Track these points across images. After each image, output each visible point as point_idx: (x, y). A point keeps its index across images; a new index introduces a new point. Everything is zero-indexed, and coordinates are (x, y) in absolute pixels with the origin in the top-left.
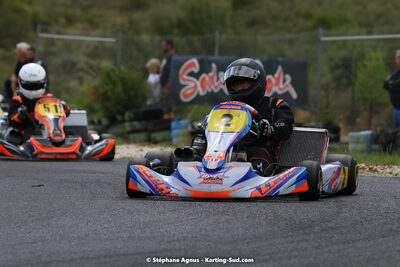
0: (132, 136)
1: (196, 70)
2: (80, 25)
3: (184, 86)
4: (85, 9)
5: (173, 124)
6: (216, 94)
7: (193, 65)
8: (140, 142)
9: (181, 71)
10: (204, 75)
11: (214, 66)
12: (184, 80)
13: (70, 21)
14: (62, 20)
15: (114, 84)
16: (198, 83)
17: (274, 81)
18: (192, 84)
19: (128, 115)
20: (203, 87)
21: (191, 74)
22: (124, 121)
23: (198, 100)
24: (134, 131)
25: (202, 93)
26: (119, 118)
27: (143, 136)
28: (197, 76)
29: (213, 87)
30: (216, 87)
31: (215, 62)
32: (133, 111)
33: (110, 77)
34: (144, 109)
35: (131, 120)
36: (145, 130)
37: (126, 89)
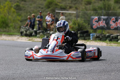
1: (97, 20)
2: (73, 9)
3: (94, 25)
5: (91, 35)
6: (103, 27)
7: (96, 19)
10: (99, 22)
11: (102, 19)
12: (94, 23)
13: (71, 7)
14: (68, 7)
15: (75, 24)
16: (98, 24)
18: (96, 24)
21: (96, 21)
22: (78, 34)
23: (98, 28)
24: (80, 37)
25: (99, 26)
29: (102, 25)
30: (103, 25)
31: (102, 18)
32: (80, 31)
33: (74, 22)
34: (83, 31)
35: (80, 34)
36: (83, 36)
37: (79, 25)
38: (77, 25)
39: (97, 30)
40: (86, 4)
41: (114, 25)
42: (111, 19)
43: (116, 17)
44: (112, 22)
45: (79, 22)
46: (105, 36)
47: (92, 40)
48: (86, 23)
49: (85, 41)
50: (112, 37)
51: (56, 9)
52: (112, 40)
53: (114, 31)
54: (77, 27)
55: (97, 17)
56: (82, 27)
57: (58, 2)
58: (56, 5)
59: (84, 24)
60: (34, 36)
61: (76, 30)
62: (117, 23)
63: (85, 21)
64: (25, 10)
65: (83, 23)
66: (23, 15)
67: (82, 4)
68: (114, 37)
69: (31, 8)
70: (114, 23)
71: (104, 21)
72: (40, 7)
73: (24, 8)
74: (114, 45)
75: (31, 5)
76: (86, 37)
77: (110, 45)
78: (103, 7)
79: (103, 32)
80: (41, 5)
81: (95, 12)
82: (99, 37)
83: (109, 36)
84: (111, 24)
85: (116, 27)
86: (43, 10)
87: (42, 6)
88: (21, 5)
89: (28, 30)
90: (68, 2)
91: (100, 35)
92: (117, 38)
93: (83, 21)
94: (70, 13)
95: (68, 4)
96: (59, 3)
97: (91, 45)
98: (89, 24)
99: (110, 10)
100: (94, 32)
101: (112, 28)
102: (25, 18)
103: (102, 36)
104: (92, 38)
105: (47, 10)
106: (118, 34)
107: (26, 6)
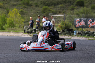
0: (67, 34)
1: (79, 21)
2: (62, 13)
4: (63, 10)
5: (75, 32)
6: (83, 26)
7: (78, 20)
8: (68, 35)
9: (76, 21)
11: (82, 20)
12: (77, 23)
13: (60, 12)
14: (58, 12)
16: (79, 24)
17: (94, 23)
19: (66, 30)
20: (80, 24)
21: (78, 22)
22: (65, 31)
23: (79, 27)
24: (67, 33)
25: (80, 26)
26: (64, 31)
27: (69, 34)
28: (79, 22)
29: (82, 24)
31: (83, 20)
32: (67, 29)
33: (63, 23)
34: (69, 29)
35: (67, 31)
36: (69, 33)
37: (66, 25)
38: (64, 25)
39: (79, 28)
40: (71, 10)
41: (91, 25)
42: (89, 20)
43: (92, 19)
44: (89, 23)
45: (66, 23)
46: (85, 32)
47: (75, 36)
48: (71, 24)
49: (70, 36)
50: (90, 33)
51: (50, 13)
52: (90, 35)
53: (91, 29)
54: (65, 26)
55: (79, 19)
56: (68, 26)
57: (50, 9)
58: (50, 10)
59: (70, 24)
60: (33, 33)
61: (64, 28)
62: (93, 23)
63: (70, 22)
64: (27, 14)
65: (68, 23)
66: (26, 18)
67: (68, 10)
68: (91, 33)
69: (31, 13)
70: (91, 23)
71: (84, 22)
72: (37, 12)
73: (27, 13)
74: (91, 39)
75: (31, 11)
76: (71, 33)
77: (88, 39)
78: (83, 12)
79: (83, 30)
80: (39, 10)
81: (77, 15)
82: (81, 33)
83: (87, 33)
84: (89, 24)
85: (93, 26)
86: (40, 14)
87: (39, 12)
88: (24, 11)
89: (29, 29)
90: (58, 8)
91: (81, 32)
92: (94, 34)
93: (69, 22)
94: (59, 16)
95: (58, 10)
96: (52, 9)
97: (75, 39)
98: (73, 24)
99: (88, 14)
100: (77, 30)
101: (90, 27)
102: (27, 20)
103: (83, 33)
104: (75, 34)
105: (43, 14)
106: (94, 31)
107: (28, 12)
